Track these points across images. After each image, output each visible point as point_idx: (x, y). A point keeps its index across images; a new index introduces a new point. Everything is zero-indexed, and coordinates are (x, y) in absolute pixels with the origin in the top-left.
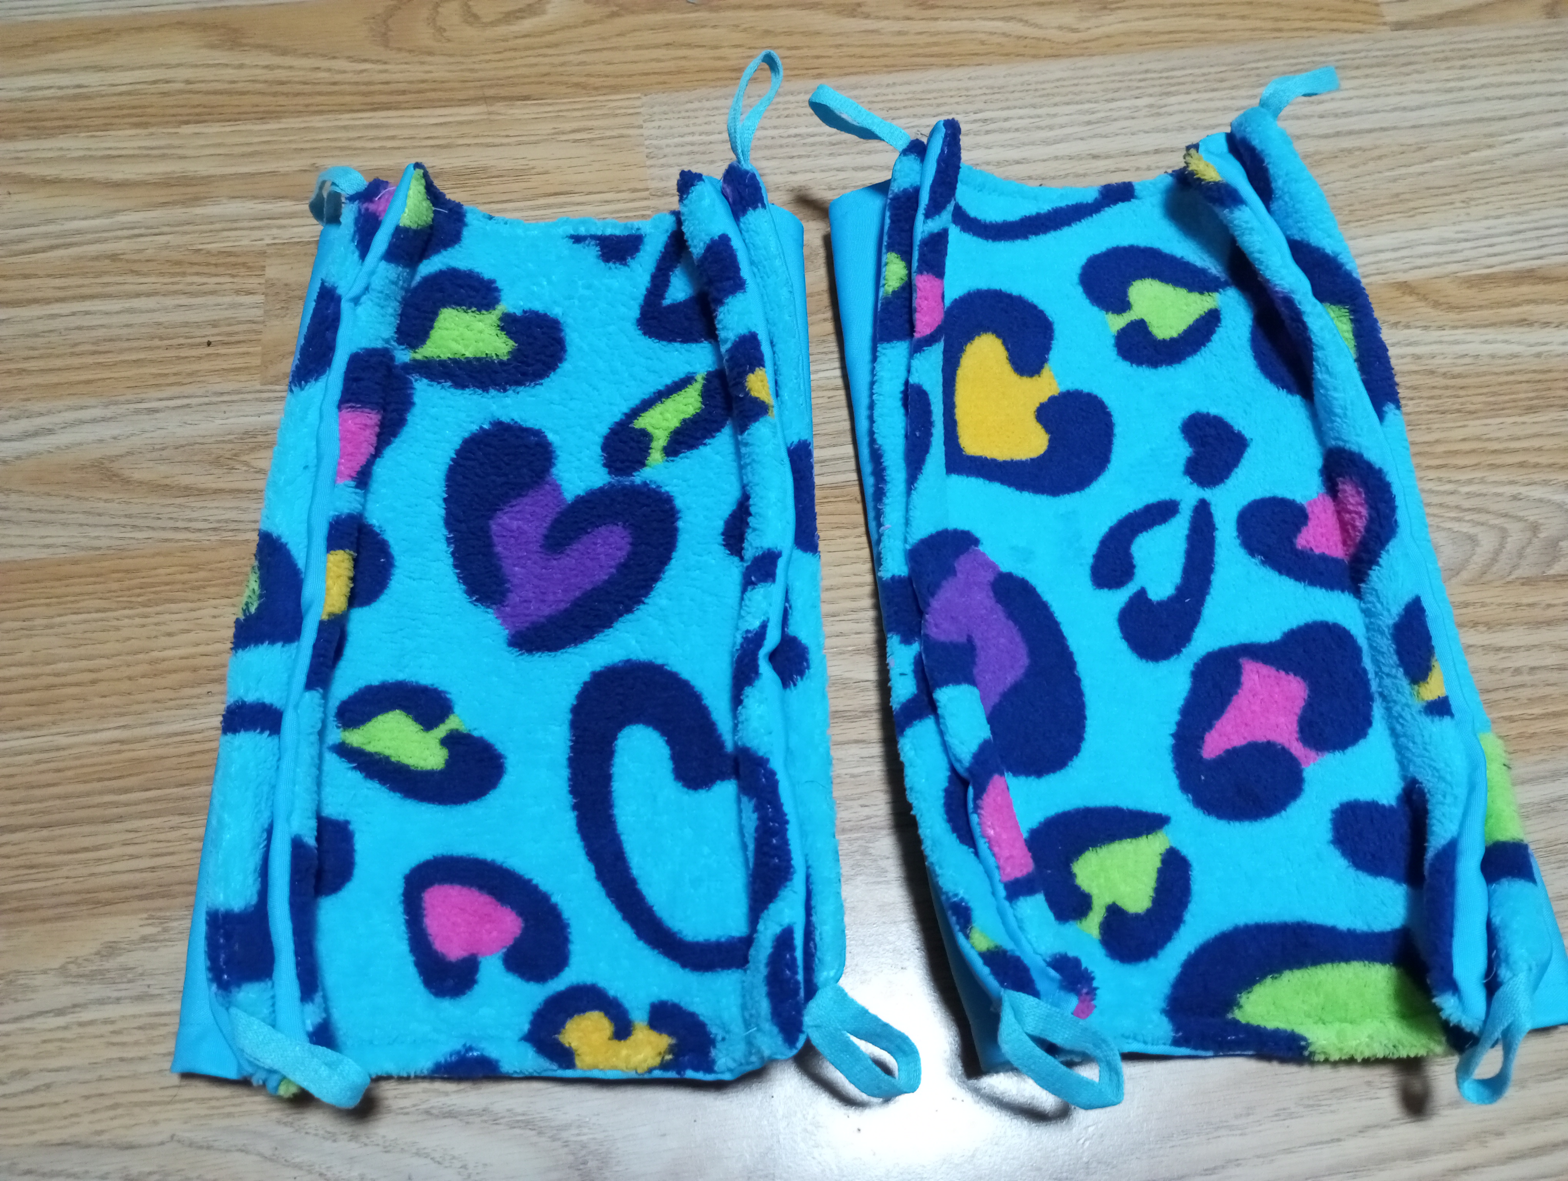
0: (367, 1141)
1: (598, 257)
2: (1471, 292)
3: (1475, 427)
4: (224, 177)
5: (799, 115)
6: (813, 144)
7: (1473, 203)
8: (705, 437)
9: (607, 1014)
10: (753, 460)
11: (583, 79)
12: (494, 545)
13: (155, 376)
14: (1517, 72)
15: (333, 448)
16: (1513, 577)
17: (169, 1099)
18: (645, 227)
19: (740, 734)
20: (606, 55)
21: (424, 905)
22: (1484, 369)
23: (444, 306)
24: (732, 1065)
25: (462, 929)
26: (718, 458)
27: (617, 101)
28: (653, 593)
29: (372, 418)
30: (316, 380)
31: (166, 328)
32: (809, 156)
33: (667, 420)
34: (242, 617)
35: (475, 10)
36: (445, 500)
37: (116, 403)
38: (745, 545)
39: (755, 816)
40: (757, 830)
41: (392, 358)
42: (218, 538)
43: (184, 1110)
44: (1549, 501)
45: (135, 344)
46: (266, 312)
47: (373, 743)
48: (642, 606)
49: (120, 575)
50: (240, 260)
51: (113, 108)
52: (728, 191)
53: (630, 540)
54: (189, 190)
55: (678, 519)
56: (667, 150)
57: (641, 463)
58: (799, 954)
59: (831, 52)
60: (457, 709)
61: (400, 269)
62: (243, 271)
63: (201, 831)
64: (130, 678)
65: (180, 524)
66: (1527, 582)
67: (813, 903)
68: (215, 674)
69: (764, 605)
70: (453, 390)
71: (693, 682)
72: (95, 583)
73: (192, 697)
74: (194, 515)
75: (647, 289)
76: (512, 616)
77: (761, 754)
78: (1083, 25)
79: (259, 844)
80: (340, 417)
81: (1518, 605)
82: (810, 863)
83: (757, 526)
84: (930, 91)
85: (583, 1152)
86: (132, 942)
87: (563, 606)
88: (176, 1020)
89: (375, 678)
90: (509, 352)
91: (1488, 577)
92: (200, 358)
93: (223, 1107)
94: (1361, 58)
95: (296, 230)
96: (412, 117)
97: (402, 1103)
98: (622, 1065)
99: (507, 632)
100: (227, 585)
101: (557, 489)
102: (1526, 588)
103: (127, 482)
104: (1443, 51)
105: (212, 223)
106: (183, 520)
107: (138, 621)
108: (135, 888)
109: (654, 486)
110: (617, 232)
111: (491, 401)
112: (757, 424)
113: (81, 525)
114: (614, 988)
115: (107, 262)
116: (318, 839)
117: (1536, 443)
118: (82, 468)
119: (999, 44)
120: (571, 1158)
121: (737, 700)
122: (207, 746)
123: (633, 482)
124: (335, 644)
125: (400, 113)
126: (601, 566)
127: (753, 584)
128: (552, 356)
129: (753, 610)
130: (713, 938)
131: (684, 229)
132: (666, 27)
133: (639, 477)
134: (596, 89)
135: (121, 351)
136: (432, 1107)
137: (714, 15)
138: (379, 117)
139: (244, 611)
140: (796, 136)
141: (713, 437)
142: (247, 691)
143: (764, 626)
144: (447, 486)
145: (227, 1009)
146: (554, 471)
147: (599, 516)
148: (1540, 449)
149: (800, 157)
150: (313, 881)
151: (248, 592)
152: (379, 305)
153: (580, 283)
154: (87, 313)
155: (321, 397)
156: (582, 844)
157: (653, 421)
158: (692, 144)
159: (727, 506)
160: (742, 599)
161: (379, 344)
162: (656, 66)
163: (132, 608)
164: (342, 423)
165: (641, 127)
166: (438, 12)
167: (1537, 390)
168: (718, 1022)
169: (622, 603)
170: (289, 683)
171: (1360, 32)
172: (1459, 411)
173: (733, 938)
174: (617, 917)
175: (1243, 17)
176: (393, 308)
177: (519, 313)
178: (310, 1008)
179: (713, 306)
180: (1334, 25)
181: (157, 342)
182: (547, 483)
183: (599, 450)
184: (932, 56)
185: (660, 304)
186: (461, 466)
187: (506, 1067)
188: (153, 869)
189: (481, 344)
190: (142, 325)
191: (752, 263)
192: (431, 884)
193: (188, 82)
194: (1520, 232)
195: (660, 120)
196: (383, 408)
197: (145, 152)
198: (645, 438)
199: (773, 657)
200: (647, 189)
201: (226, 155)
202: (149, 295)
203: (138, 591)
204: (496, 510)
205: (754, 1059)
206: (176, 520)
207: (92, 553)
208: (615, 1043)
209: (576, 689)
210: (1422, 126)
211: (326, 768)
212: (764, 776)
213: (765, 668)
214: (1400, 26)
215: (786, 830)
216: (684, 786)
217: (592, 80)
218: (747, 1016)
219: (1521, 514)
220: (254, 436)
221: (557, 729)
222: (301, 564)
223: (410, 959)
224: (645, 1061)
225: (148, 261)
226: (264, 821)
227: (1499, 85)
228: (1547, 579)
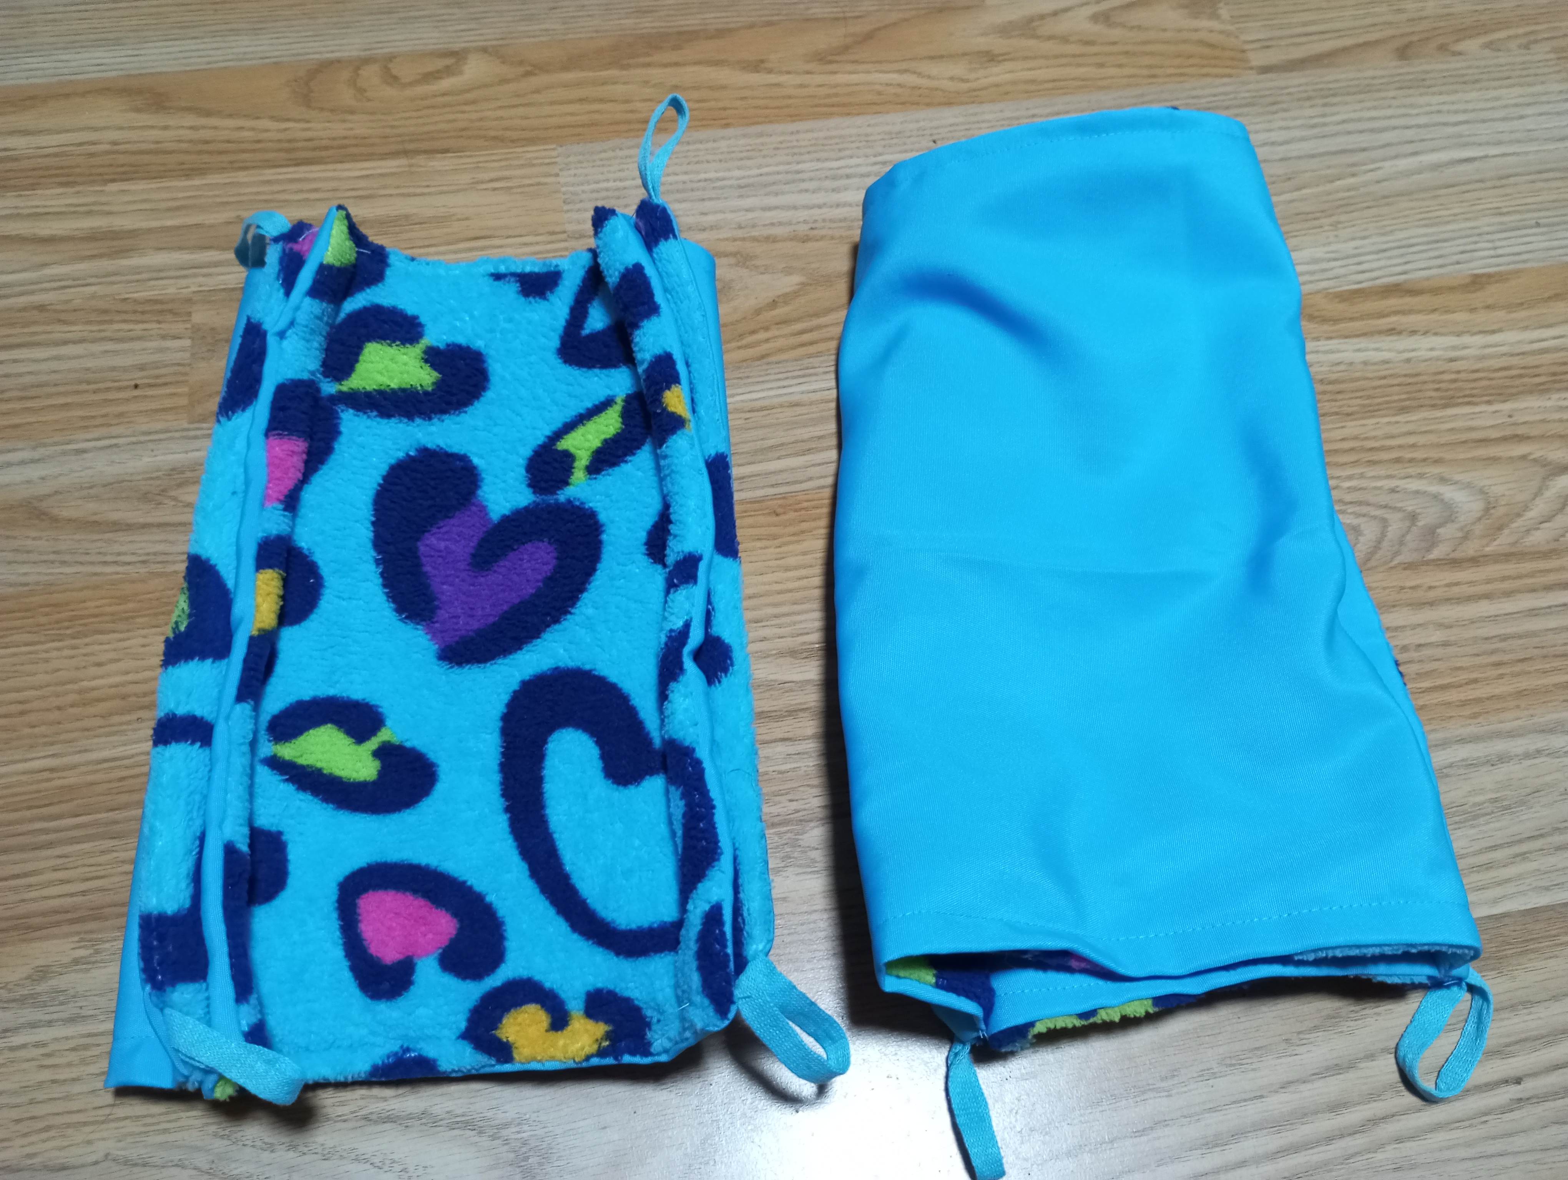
0: (305, 1150)
1: (518, 293)
2: (1342, 306)
3: (1352, 428)
4: (150, 231)
5: (708, 162)
6: (722, 188)
7: (1340, 226)
8: (625, 455)
9: (543, 1006)
10: (672, 471)
11: (500, 133)
12: (423, 565)
13: (83, 418)
14: (1375, 108)
15: (260, 475)
16: (1395, 562)
17: (103, 1118)
18: (564, 264)
19: (666, 728)
20: (520, 111)
21: (358, 911)
22: (1358, 375)
23: (369, 341)
24: (668, 1045)
25: (397, 933)
26: (640, 473)
27: (533, 152)
28: (579, 604)
29: (300, 445)
30: (244, 410)
31: (94, 372)
32: (718, 199)
33: (588, 441)
34: (171, 635)
35: (395, 72)
36: (373, 523)
37: (45, 445)
38: (668, 552)
39: (682, 803)
40: (684, 815)
41: (318, 390)
42: (147, 570)
43: (117, 1128)
44: (1425, 492)
45: (61, 389)
46: (193, 355)
47: (305, 756)
48: (569, 617)
49: (47, 609)
50: (165, 307)
51: (40, 168)
52: (641, 224)
53: (555, 554)
54: (115, 243)
55: (603, 532)
56: (584, 196)
57: (565, 482)
58: (728, 929)
59: (739, 103)
60: (389, 723)
61: (325, 305)
62: (169, 317)
63: (132, 854)
64: (59, 708)
65: (109, 558)
66: (1409, 566)
67: (740, 881)
68: (146, 700)
69: (687, 606)
70: (378, 419)
71: (620, 685)
72: (24, 618)
73: (121, 724)
74: (124, 549)
75: (567, 321)
76: (442, 632)
77: (687, 744)
78: (973, 76)
79: (191, 851)
80: (267, 444)
81: (1402, 588)
82: (737, 845)
83: (678, 532)
84: (831, 138)
85: (524, 1150)
86: (62, 965)
87: (491, 620)
88: (110, 1039)
89: (307, 693)
90: (434, 383)
91: (1373, 563)
92: (128, 400)
93: (158, 1123)
94: (1231, 100)
95: (222, 277)
96: (334, 170)
97: (340, 1110)
98: (559, 1055)
99: (437, 646)
100: (156, 615)
101: (483, 509)
102: (1408, 572)
103: (54, 520)
104: (1306, 91)
105: (139, 273)
106: (111, 554)
107: (66, 652)
108: (67, 912)
109: (577, 503)
110: (536, 270)
111: (416, 430)
112: (674, 437)
113: (10, 563)
114: (550, 980)
115: (35, 312)
116: (251, 846)
117: (1411, 440)
118: (11, 507)
119: (895, 94)
120: (512, 1156)
121: (663, 696)
122: (137, 771)
123: (557, 500)
124: (265, 659)
125: (323, 167)
126: (528, 581)
127: (676, 586)
128: (475, 386)
129: (676, 610)
130: (646, 925)
131: (600, 261)
132: (579, 84)
133: (563, 495)
134: (513, 141)
135: (49, 396)
136: (371, 1113)
137: (624, 72)
138: (302, 172)
139: (174, 629)
140: (706, 180)
141: (634, 454)
142: (178, 704)
143: (687, 625)
144: (375, 510)
145: (162, 1010)
146: (480, 492)
147: (525, 534)
148: (1413, 446)
149: (711, 199)
150: (246, 886)
151: (177, 612)
152: (304, 339)
153: (501, 317)
154: (15, 361)
155: (248, 426)
156: (515, 844)
157: (575, 443)
158: (607, 190)
159: (649, 517)
160: (666, 602)
161: (305, 376)
162: (569, 119)
163: (60, 640)
164: (270, 450)
165: (557, 175)
166: (358, 75)
167: (1408, 393)
168: (652, 1004)
169: (548, 614)
170: (219, 698)
171: (1230, 76)
172: (1337, 414)
173: (665, 923)
174: (551, 912)
175: (1120, 66)
176: (318, 342)
177: (442, 346)
178: (245, 1008)
179: (629, 330)
180: (1204, 71)
181: (84, 387)
182: (474, 504)
183: (523, 471)
184: (833, 106)
185: (579, 334)
186: (387, 491)
187: (446, 1065)
188: (84, 893)
189: (405, 376)
190: (69, 371)
191: (666, 290)
192: (365, 890)
193: (114, 143)
194: (1385, 251)
195: (576, 168)
196: (310, 436)
197: (72, 209)
198: (568, 458)
199: (698, 656)
200: (565, 232)
201: (152, 210)
202: (75, 342)
203: (66, 624)
204: (424, 532)
205: (688, 1034)
206: (105, 554)
207: (21, 589)
208: (552, 1035)
209: (506, 698)
210: (1290, 158)
211: (257, 780)
212: (690, 764)
213: (689, 664)
214: (1266, 69)
215: (713, 814)
216: (614, 783)
217: (508, 134)
218: (680, 993)
219: (1399, 505)
220: (183, 472)
221: (488, 736)
222: (230, 584)
223: (345, 964)
224: (583, 1048)
225: (75, 310)
226: (197, 829)
227: (1359, 120)
228: (1428, 563)
